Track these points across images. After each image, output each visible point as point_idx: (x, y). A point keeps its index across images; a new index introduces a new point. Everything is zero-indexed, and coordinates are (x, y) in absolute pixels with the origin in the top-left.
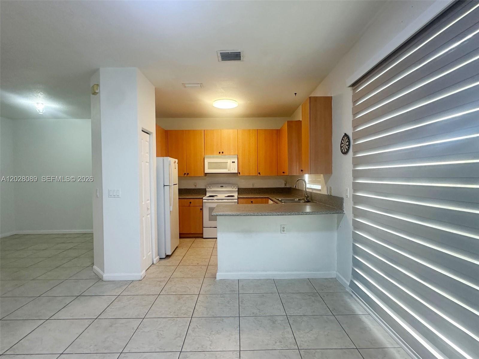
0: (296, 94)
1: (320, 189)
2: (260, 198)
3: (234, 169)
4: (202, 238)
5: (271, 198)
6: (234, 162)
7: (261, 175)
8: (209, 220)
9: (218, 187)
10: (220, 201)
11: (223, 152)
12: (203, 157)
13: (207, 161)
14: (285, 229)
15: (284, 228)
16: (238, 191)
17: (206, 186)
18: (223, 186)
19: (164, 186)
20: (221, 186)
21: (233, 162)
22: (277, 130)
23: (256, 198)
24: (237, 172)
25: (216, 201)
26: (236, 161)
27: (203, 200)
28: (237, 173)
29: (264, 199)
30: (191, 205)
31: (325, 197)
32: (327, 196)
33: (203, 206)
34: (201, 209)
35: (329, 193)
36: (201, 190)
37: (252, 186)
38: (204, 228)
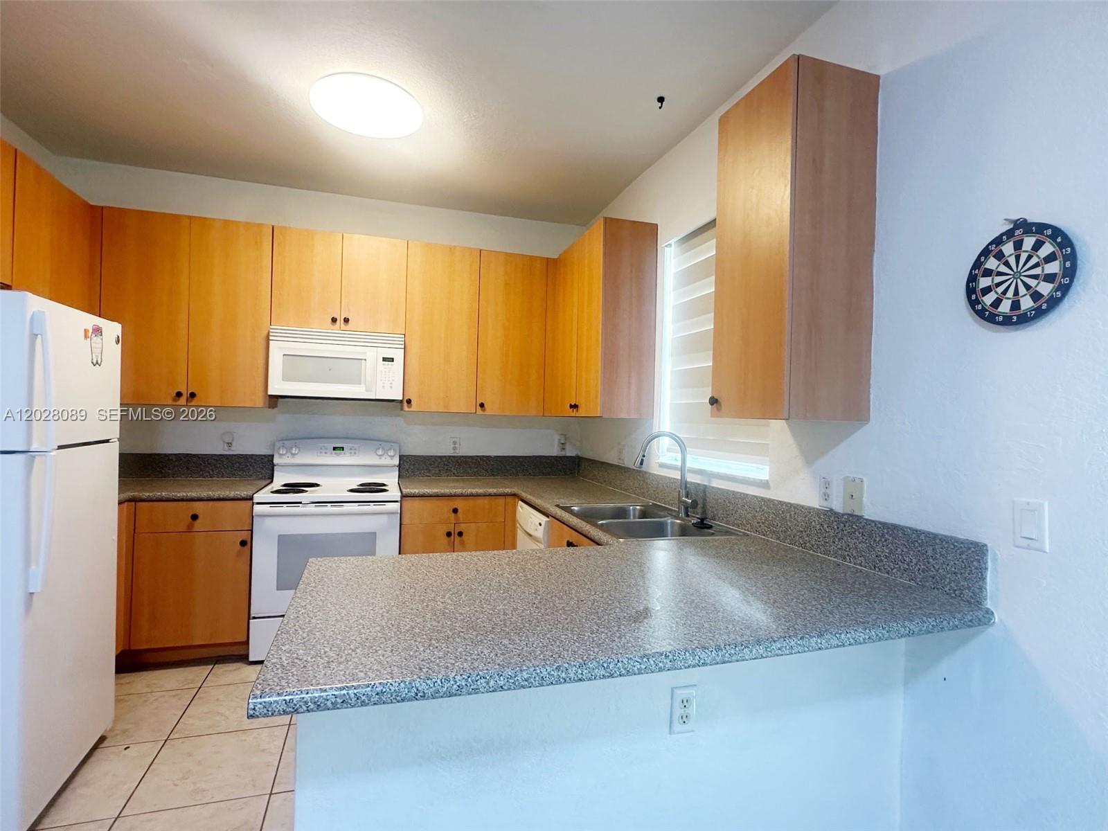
0: (661, 100)
1: (767, 478)
2: (485, 495)
3: (387, 385)
4: (244, 658)
5: (524, 495)
6: (392, 360)
7: (486, 413)
8: (278, 589)
9: (321, 450)
10: (329, 508)
11: (346, 320)
12: (266, 333)
13: (277, 351)
14: (693, 710)
15: (685, 703)
16: (399, 466)
17: (273, 445)
18: (343, 448)
20: (335, 449)
21: (385, 359)
22: (548, 258)
23: (472, 495)
24: (401, 399)
25: (312, 509)
26: (398, 355)
27: (257, 508)
28: (401, 401)
29: (501, 501)
30: (198, 525)
31: (807, 519)
32: (822, 517)
33: (252, 531)
34: (243, 543)
35: (838, 505)
36: (250, 460)
37: (452, 451)
38: (254, 618)
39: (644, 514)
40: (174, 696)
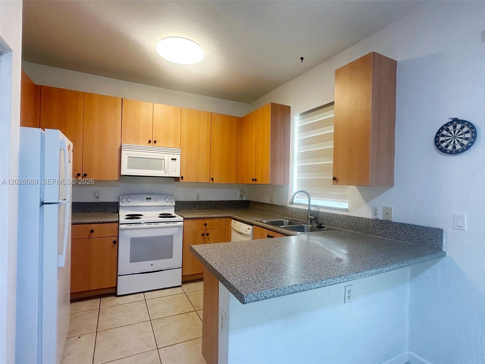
0: (302, 59)
1: (348, 208)
2: (217, 218)
3: (174, 170)
4: (115, 294)
5: (233, 217)
6: (175, 159)
8: (131, 262)
9: (141, 199)
11: (155, 142)
12: (119, 146)
13: (125, 155)
14: (351, 294)
15: (349, 291)
16: (175, 206)
17: (119, 198)
18: (151, 199)
19: (43, 204)
20: (147, 199)
21: (172, 159)
22: (239, 117)
23: (212, 218)
24: (179, 176)
25: (145, 226)
26: (178, 157)
27: (121, 226)
28: (179, 178)
29: (224, 220)
30: (93, 235)
31: (367, 223)
32: (374, 221)
33: (118, 236)
34: (114, 242)
35: (380, 217)
36: (107, 204)
37: (197, 199)
38: (120, 276)
39: (290, 223)
40: (89, 313)
